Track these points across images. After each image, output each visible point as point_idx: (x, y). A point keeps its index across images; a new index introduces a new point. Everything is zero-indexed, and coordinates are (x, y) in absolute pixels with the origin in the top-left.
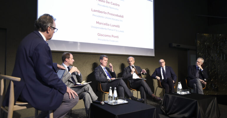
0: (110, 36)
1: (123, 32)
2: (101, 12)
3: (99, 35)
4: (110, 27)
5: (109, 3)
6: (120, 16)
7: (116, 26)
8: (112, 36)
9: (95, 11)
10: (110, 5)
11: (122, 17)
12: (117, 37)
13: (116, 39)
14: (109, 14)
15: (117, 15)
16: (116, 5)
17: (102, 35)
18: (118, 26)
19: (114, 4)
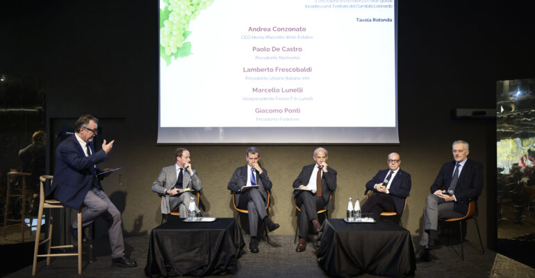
0: (280, 111)
1: (311, 99)
2: (262, 70)
3: (258, 111)
4: (280, 95)
5: (278, 50)
6: (303, 70)
7: (294, 91)
8: (286, 110)
9: (249, 70)
10: (281, 53)
11: (309, 70)
12: (298, 111)
13: (295, 115)
14: (278, 71)
15: (297, 70)
16: (295, 49)
17: (264, 111)
18: (300, 90)
19: (289, 50)
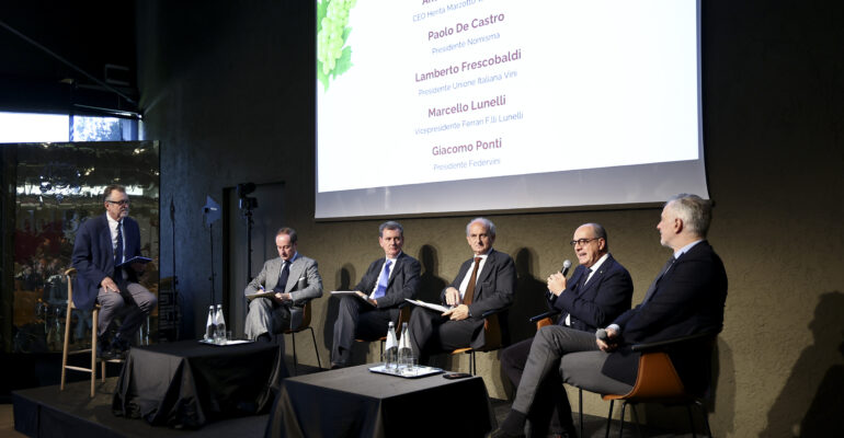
0: (469, 148)
1: (519, 116)
2: (441, 73)
3: (437, 151)
4: (470, 115)
5: (465, 27)
6: (506, 58)
7: (491, 103)
8: (479, 144)
9: (424, 77)
10: (471, 33)
11: (517, 55)
12: (497, 144)
13: (492, 153)
14: (465, 69)
15: (496, 60)
16: (492, 19)
17: (445, 151)
18: (500, 101)
19: (482, 23)
